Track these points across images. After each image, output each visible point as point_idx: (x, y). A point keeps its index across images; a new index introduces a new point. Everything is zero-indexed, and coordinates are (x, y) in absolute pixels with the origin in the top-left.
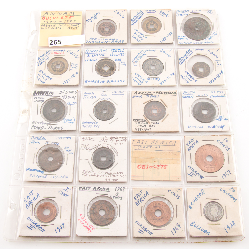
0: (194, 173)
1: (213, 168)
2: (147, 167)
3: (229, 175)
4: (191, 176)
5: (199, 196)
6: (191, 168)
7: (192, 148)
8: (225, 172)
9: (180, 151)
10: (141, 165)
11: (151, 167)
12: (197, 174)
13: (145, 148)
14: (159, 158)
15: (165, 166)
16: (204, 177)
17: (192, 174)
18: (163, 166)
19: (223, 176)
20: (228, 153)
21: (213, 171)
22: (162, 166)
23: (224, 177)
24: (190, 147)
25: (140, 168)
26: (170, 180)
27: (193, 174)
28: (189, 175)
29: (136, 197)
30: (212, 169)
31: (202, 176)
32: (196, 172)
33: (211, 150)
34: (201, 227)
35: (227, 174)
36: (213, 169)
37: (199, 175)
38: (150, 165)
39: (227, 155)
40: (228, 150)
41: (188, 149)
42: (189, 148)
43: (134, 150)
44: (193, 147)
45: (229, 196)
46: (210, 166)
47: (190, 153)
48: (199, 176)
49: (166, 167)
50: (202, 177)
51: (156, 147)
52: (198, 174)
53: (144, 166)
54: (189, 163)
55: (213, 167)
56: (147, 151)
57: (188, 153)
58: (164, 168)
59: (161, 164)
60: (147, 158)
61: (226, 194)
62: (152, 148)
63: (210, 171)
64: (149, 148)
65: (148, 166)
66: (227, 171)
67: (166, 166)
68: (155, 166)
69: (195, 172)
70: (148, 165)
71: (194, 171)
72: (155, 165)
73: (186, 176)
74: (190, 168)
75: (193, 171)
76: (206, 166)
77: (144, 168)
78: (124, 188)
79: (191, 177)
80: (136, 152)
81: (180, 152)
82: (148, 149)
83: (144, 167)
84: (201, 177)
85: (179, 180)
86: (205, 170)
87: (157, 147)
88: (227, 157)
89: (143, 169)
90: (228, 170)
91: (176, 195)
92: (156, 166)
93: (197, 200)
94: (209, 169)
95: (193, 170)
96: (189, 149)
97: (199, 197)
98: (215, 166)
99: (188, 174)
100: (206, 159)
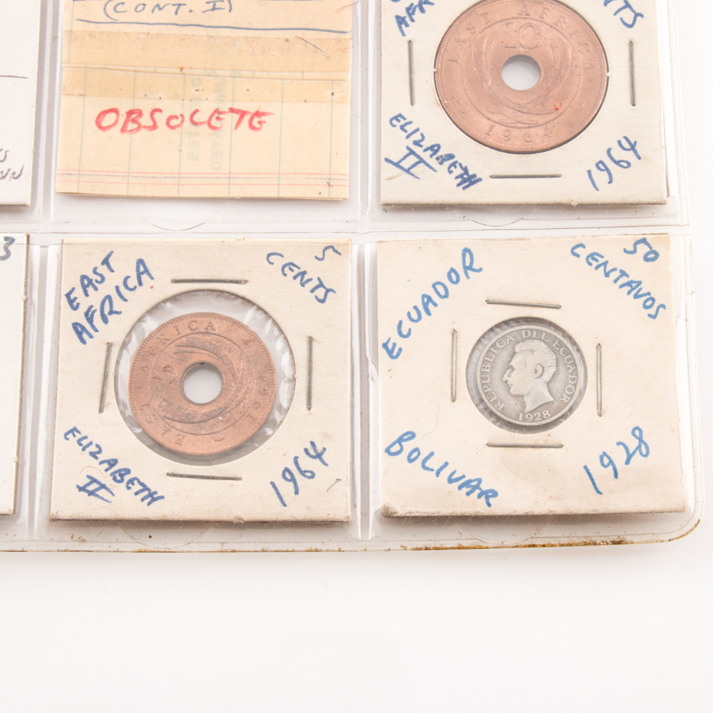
0: (426, 156)
1: (537, 125)
2: (153, 120)
3: (629, 164)
4: (408, 171)
5: (443, 285)
6: (410, 128)
7: (422, 11)
8: (609, 151)
9: (348, 28)
10: (115, 111)
11: (173, 122)
12: (442, 160)
13: (146, 16)
14: (221, 73)
15: (258, 114)
16: (480, 180)
17: (412, 159)
18: (243, 114)
19: (595, 172)
20: (631, 44)
21: (539, 147)
22: (237, 117)
23: (601, 177)
24: (408, 9)
25: (109, 127)
26: (283, 195)
27: (421, 161)
28: (397, 165)
29: (78, 293)
30: (532, 131)
31: (471, 173)
32: (436, 152)
33: (530, 25)
34: (446, 464)
35: (618, 163)
36: (540, 131)
37: (454, 164)
38: (170, 108)
39: (627, 56)
40: (630, 22)
41: (398, 17)
42: (403, 14)
43: (79, 27)
44: (425, 6)
45: (621, 286)
46: (524, 117)
47: (410, 42)
48: (451, 172)
49: (260, 123)
50: (468, 180)
51: (211, 6)
52: (447, 164)
53: (134, 115)
54: (396, 101)
55: (541, 120)
56: (154, 30)
57: (394, 40)
58: (252, 127)
59: (236, 106)
60: (155, 72)
61: (607, 275)
62: (184, 16)
63: (518, 145)
64: (168, 15)
65: (157, 115)
66: (619, 142)
67: (264, 114)
68: (196, 118)
69: (430, 152)
70: (159, 110)
71: (426, 144)
72: (196, 111)
73: (378, 176)
74: (402, 128)
75: (417, 143)
76: (496, 117)
77: (131, 126)
78: (6, 239)
79: (406, 175)
80: (91, 35)
81: (348, 36)
82: (159, 16)
83: (134, 121)
84: (464, 181)
85: (335, 193)
86: (490, 141)
87: (214, 9)
88: (626, 64)
89: (126, 135)
90: (625, 138)
91: (311, 280)
92: (202, 117)
93: (431, 306)
94: (516, 133)
95: (422, 135)
96: (400, 21)
97: (442, 292)
98: (553, 116)
99: (387, 160)
100: (499, 76)
